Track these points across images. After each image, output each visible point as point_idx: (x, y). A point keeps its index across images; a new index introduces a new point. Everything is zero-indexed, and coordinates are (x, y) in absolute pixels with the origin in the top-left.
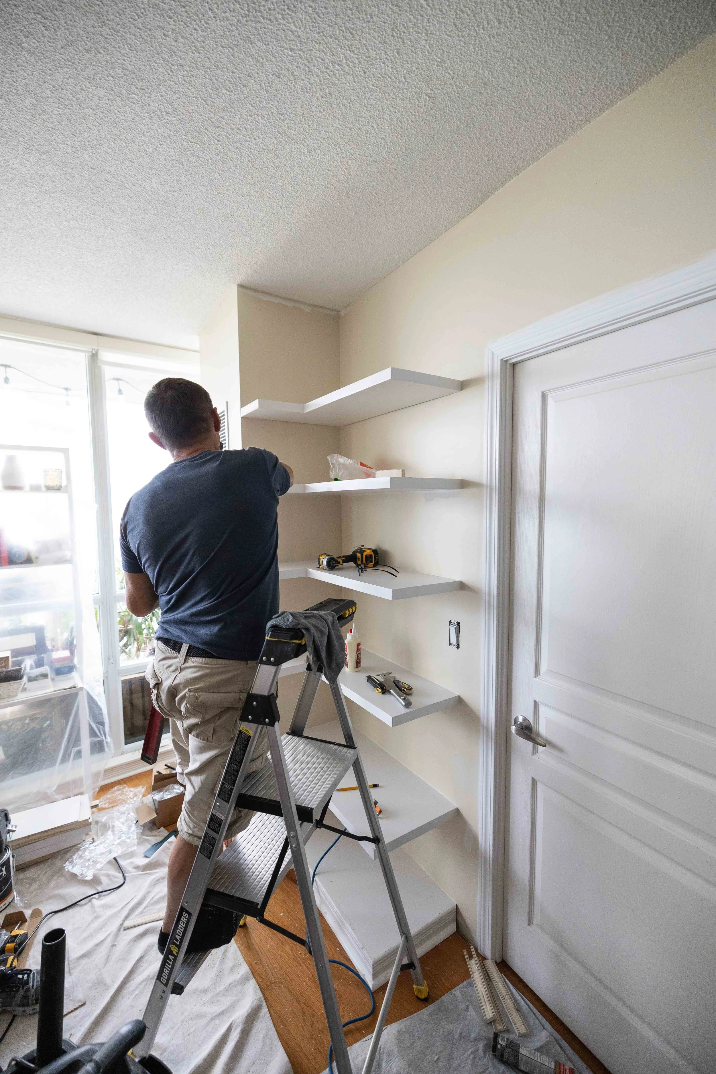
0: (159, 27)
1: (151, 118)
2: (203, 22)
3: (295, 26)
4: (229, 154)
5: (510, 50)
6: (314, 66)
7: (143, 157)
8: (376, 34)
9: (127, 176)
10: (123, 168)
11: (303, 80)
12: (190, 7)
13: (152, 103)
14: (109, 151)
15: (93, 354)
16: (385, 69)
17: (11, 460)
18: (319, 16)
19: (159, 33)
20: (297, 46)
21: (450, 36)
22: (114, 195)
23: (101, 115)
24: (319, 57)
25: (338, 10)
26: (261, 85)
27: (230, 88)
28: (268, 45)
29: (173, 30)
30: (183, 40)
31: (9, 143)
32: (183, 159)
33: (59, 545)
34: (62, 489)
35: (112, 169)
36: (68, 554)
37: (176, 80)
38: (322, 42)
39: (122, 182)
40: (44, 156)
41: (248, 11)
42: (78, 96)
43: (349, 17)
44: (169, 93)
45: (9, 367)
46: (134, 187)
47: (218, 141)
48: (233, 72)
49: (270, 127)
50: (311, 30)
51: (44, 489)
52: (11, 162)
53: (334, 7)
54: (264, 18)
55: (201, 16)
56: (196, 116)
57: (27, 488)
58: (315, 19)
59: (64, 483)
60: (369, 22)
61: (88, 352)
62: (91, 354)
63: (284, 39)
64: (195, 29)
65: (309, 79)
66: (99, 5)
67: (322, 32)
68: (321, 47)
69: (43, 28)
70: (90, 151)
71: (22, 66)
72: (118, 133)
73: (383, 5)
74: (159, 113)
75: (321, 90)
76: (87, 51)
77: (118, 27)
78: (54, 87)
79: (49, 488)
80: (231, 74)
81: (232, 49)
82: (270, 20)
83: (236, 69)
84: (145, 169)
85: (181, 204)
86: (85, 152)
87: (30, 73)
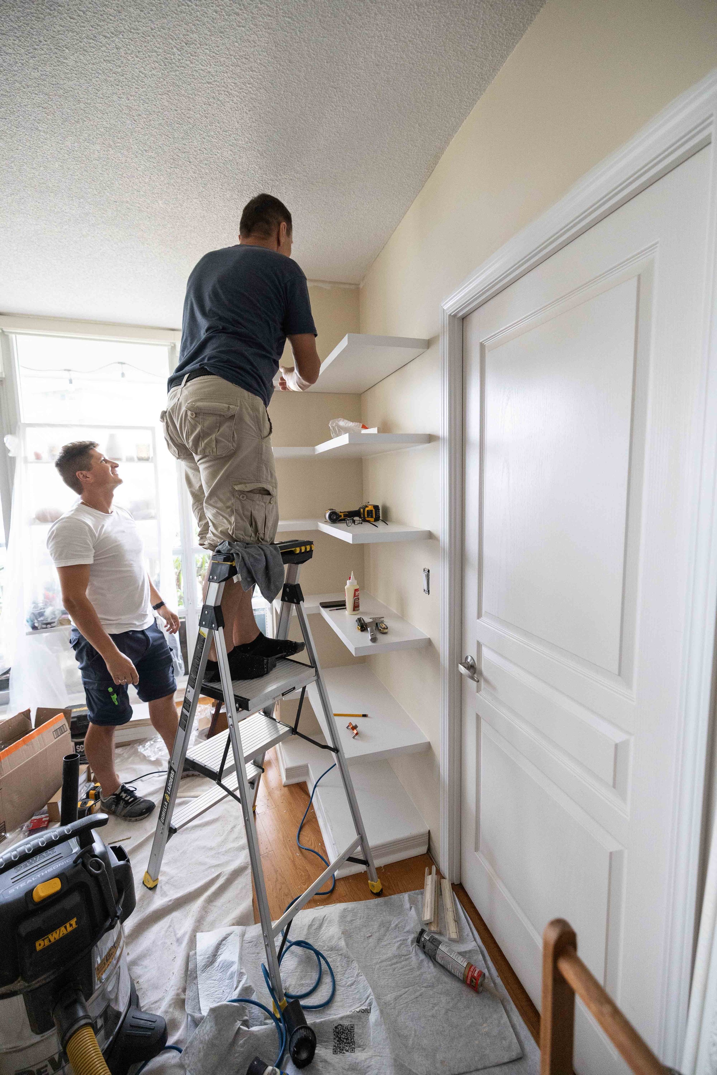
0: (114, 93)
1: (137, 157)
2: (139, 81)
3: (202, 65)
4: (203, 170)
5: (382, 32)
6: (231, 90)
7: (144, 186)
8: (265, 54)
9: (140, 202)
10: (135, 197)
11: (229, 102)
12: (127, 74)
13: (132, 146)
14: (120, 187)
15: (172, 347)
16: (287, 77)
17: (112, 437)
18: (216, 54)
19: (115, 98)
20: (211, 79)
21: (324, 37)
22: (138, 219)
23: (105, 163)
24: (232, 83)
25: (228, 45)
26: (199, 114)
27: (179, 122)
28: (191, 84)
29: (123, 93)
30: (132, 98)
31: (57, 195)
32: (172, 181)
33: (147, 505)
34: (150, 460)
35: (128, 199)
36: (153, 512)
37: (141, 126)
38: (227, 71)
39: (139, 207)
40: (82, 200)
41: (166, 65)
42: (86, 153)
43: (238, 47)
44: (141, 136)
45: (124, 364)
46: (148, 210)
47: (190, 162)
48: (176, 110)
49: (222, 143)
50: (215, 65)
51: (136, 459)
52: (64, 208)
53: (223, 44)
54: (178, 67)
55: (136, 78)
56: (166, 148)
57: (124, 458)
58: (214, 56)
59: (151, 455)
60: (255, 46)
61: (168, 345)
62: (170, 347)
63: (199, 77)
64: (137, 88)
65: (233, 100)
66: (71, 91)
67: (224, 64)
68: (229, 75)
69: (46, 115)
70: (108, 190)
71: (44, 142)
72: (121, 173)
73: (259, 31)
74: (140, 152)
75: (245, 106)
76: (77, 122)
77: (89, 101)
78: (68, 151)
79: (140, 459)
80: (175, 112)
81: (168, 94)
82: (183, 67)
83: (177, 107)
84: (150, 195)
85: (187, 216)
86: (106, 191)
87: (50, 146)
